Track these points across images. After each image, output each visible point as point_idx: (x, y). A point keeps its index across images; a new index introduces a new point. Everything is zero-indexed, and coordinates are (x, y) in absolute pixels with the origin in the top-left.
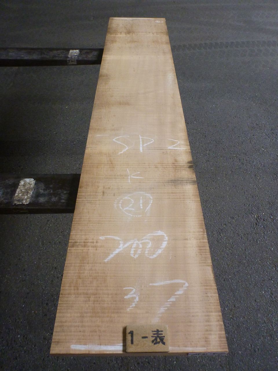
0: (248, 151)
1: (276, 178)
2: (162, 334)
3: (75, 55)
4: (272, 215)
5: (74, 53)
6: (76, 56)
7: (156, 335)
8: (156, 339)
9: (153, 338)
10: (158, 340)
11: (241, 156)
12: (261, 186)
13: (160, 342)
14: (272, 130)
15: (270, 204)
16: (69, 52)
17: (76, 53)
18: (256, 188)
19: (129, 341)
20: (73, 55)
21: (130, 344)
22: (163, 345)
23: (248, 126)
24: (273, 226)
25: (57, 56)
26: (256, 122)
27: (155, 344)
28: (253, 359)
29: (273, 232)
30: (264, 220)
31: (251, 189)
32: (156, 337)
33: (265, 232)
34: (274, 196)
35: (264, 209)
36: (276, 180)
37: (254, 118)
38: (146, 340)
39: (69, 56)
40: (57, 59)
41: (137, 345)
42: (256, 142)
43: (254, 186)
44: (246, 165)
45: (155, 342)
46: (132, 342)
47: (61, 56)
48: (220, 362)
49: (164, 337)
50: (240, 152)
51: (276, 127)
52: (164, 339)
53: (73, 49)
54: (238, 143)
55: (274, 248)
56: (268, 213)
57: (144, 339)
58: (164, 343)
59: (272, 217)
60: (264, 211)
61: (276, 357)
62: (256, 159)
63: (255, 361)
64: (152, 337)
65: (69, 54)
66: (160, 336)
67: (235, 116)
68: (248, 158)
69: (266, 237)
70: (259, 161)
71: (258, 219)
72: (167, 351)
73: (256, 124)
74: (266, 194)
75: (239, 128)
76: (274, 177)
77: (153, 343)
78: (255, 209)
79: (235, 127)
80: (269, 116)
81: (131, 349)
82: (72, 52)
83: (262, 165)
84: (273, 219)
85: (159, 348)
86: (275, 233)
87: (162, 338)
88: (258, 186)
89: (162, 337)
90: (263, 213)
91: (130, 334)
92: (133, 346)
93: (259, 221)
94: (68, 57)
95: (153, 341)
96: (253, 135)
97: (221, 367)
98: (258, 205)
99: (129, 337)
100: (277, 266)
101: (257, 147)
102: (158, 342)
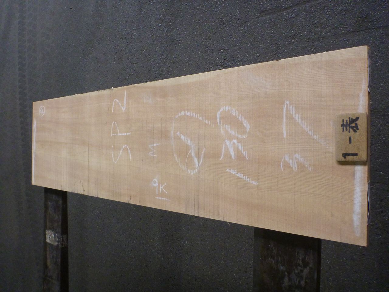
0: (147, 68)
1: (177, 41)
2: (347, 121)
3: (53, 236)
4: (219, 50)
5: (50, 237)
6: (55, 235)
7: (348, 128)
8: (352, 127)
9: (351, 131)
10: (353, 125)
11: (152, 76)
12: (186, 58)
13: (355, 123)
14: (122, 38)
15: (207, 51)
16: (50, 244)
17: (52, 234)
18: (189, 64)
19: (353, 158)
20: (53, 239)
21: (358, 157)
22: (359, 119)
23: (117, 64)
24: (232, 50)
25: (55, 260)
26: (113, 55)
27: (358, 129)
28: (378, 89)
29: (238, 52)
30: (225, 60)
31: (189, 69)
32: (349, 128)
33: (238, 60)
34: (198, 46)
35: (212, 58)
36: (179, 41)
37: (108, 56)
38: (353, 139)
39: (56, 244)
40: (59, 260)
41: (358, 149)
42: (136, 57)
43: (186, 66)
44: (162, 72)
45: (356, 129)
46: (356, 155)
47: (55, 255)
48: (381, 125)
49: (349, 118)
50: (147, 77)
51: (120, 34)
52: (352, 119)
53: (45, 238)
54: (137, 77)
55: (256, 53)
56: (217, 54)
57: (352, 141)
58: (357, 119)
59: (222, 50)
60: (215, 58)
61: (377, 65)
62: (156, 60)
63: (380, 88)
64: (349, 132)
65: (52, 243)
66: (348, 123)
67: (106, 76)
68: (154, 68)
69: (244, 60)
70: (158, 57)
71: (224, 66)
72: (366, 116)
73: (115, 54)
74: (195, 54)
75: (120, 74)
76: (177, 43)
77: (357, 130)
78: (213, 68)
79: (118, 78)
80: (107, 39)
81: (363, 155)
82: (50, 239)
83: (163, 53)
84: (224, 50)
85: (362, 124)
86: (239, 50)
87: (351, 120)
88: (186, 61)
89: (349, 120)
90: (217, 60)
91: (346, 157)
92: (360, 154)
93: (226, 65)
94: (58, 245)
95: (355, 131)
96: (128, 59)
97: (387, 125)
98: (208, 64)
99: (350, 158)
100: (276, 52)
101: (142, 57)
102: (355, 125)
